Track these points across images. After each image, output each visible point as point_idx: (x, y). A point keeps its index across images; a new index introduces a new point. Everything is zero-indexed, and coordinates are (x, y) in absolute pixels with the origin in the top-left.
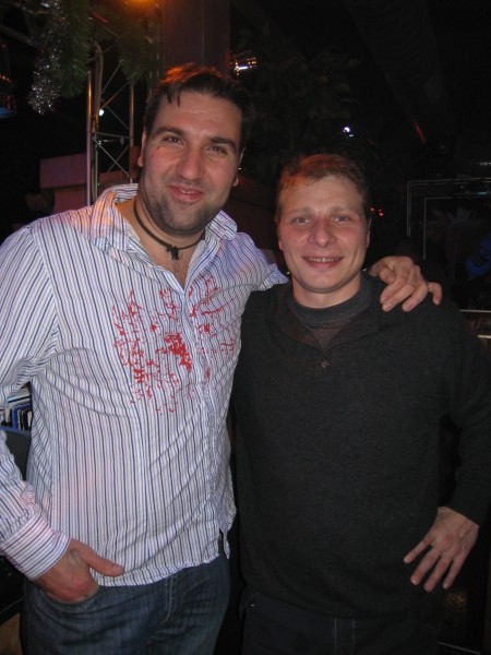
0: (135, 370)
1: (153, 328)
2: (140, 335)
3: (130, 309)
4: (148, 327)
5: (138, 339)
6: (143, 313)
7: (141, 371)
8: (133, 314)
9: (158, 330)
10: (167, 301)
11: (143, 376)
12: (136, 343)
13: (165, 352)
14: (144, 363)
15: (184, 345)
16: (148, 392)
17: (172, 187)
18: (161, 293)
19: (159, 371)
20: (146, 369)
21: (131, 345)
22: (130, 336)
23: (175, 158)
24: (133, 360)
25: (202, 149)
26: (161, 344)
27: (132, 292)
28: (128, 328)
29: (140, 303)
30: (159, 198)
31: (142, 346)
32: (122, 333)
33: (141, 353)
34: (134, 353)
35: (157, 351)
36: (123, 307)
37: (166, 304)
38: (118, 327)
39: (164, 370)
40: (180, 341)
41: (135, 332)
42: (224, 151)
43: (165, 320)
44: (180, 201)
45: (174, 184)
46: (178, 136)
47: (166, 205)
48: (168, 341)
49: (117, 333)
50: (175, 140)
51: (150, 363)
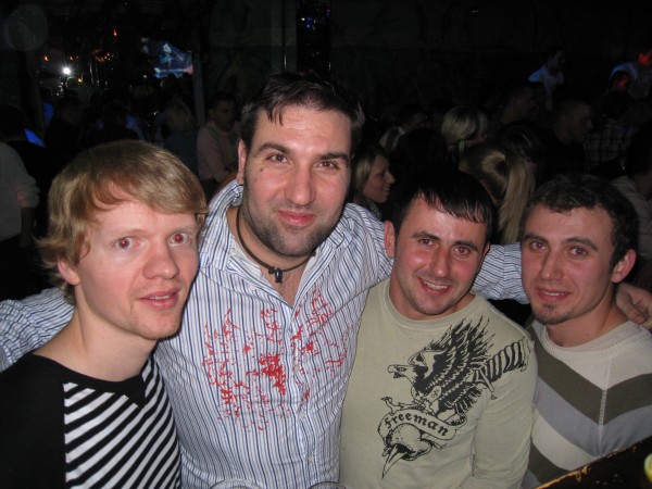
0: (223, 391)
1: (246, 349)
2: (230, 356)
3: (224, 328)
4: (240, 348)
5: (227, 360)
6: (238, 332)
7: (229, 392)
8: (226, 333)
9: (251, 353)
10: (269, 320)
11: (230, 397)
12: (225, 364)
13: (258, 374)
14: (231, 384)
15: (281, 367)
16: (236, 412)
17: (281, 212)
18: (263, 313)
19: (249, 393)
20: (234, 391)
21: (219, 365)
22: (220, 357)
23: (282, 180)
24: (221, 380)
25: (311, 167)
26: (253, 366)
27: (230, 311)
28: (218, 347)
29: (237, 322)
30: (267, 224)
31: (231, 368)
32: (212, 353)
33: (229, 374)
34: (222, 374)
35: (248, 373)
36: (217, 326)
37: (266, 324)
38: (209, 346)
39: (254, 392)
40: (276, 363)
41: (225, 352)
42: (336, 167)
43: (261, 341)
44: (291, 227)
45: (283, 209)
46: (283, 153)
47: (275, 230)
48: (263, 363)
49: (207, 351)
50: (279, 158)
51: (239, 385)
